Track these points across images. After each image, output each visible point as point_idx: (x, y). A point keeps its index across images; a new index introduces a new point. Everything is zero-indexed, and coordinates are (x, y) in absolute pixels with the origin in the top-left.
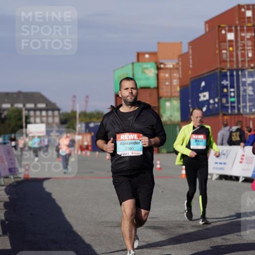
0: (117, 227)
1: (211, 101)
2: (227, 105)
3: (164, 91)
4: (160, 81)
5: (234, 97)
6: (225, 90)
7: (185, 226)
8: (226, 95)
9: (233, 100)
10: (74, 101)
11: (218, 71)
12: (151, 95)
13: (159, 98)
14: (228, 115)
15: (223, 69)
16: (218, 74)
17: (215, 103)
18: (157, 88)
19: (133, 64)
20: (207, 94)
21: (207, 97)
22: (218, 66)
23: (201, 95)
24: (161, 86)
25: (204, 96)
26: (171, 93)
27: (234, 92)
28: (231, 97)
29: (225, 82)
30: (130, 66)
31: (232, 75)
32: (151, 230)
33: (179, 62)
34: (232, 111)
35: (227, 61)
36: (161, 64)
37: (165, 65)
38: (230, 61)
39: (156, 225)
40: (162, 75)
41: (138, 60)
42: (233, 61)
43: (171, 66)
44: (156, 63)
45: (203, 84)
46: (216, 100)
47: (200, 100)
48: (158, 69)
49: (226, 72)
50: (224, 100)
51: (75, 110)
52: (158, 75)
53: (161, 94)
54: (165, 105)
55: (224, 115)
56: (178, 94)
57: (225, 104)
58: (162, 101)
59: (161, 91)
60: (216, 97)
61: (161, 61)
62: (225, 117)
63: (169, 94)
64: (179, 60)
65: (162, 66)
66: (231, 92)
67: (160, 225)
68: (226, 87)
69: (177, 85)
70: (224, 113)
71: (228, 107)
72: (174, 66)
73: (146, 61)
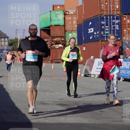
0: (40, 104)
1: (95, 33)
2: (104, 35)
3: (68, 28)
4: (66, 22)
5: (108, 31)
6: (103, 27)
7: (79, 104)
8: (103, 30)
9: (107, 32)
10: (16, 33)
11: (99, 16)
12: (60, 30)
13: (65, 31)
14: (105, 41)
15: (102, 15)
16: (99, 18)
17: (97, 34)
18: (64, 26)
19: (50, 11)
20: (92, 29)
21: (93, 31)
22: (99, 13)
23: (89, 30)
24: (66, 25)
25: (91, 30)
26: (72, 28)
27: (108, 28)
28: (106, 31)
29: (103, 23)
30: (49, 13)
31: (107, 19)
32: (59, 106)
33: (77, 11)
34: (106, 39)
35: (104, 10)
36: (67, 12)
37: (69, 12)
38: (106, 10)
39: (63, 103)
40: (67, 18)
41: (53, 10)
42: (108, 10)
43: (72, 13)
44: (64, 11)
45: (90, 23)
46: (98, 33)
47: (89, 32)
48: (65, 14)
49: (104, 17)
50: (102, 33)
51: (17, 38)
52: (64, 18)
53: (66, 29)
54: (69, 35)
55: (102, 41)
56: (76, 29)
57: (103, 35)
58: (67, 33)
59: (66, 27)
60: (98, 31)
61: (66, 10)
62: (103, 43)
63: (71, 29)
64: (77, 10)
65: (67, 13)
66: (106, 28)
67: (65, 103)
68: (104, 25)
69: (76, 24)
70: (102, 40)
71: (105, 36)
72: (74, 13)
73: (58, 10)
